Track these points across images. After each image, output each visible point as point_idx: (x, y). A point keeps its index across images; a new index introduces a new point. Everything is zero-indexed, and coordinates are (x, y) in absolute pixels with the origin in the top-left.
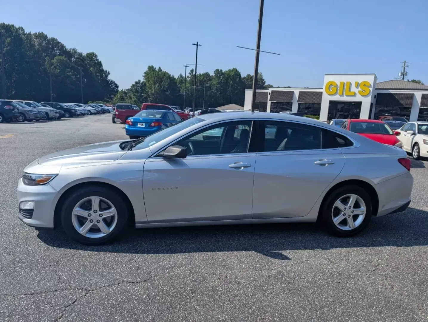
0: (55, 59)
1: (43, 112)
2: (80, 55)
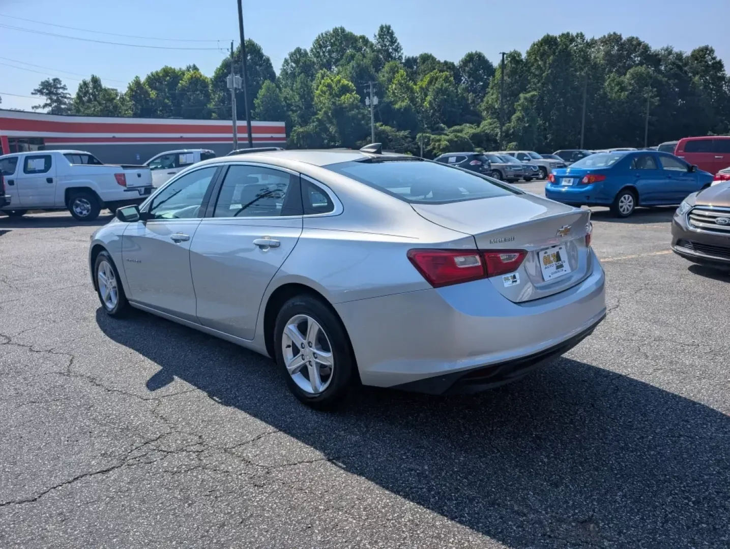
0: (628, 73)
1: (534, 167)
2: (679, 56)
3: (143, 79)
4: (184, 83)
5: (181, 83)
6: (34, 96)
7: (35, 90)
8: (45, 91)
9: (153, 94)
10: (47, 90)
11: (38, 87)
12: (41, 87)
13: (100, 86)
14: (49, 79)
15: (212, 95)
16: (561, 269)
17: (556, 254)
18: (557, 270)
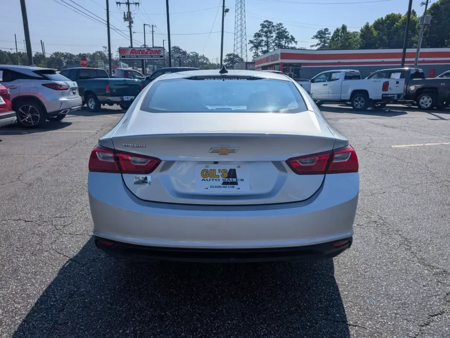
3: (371, 24)
4: (398, 24)
5: (396, 24)
6: (313, 39)
7: (314, 36)
8: (319, 36)
9: (375, 33)
10: (320, 35)
11: (315, 34)
12: (317, 34)
13: (346, 30)
14: (322, 29)
15: (418, 30)
16: (230, 185)
17: (228, 171)
18: (222, 185)
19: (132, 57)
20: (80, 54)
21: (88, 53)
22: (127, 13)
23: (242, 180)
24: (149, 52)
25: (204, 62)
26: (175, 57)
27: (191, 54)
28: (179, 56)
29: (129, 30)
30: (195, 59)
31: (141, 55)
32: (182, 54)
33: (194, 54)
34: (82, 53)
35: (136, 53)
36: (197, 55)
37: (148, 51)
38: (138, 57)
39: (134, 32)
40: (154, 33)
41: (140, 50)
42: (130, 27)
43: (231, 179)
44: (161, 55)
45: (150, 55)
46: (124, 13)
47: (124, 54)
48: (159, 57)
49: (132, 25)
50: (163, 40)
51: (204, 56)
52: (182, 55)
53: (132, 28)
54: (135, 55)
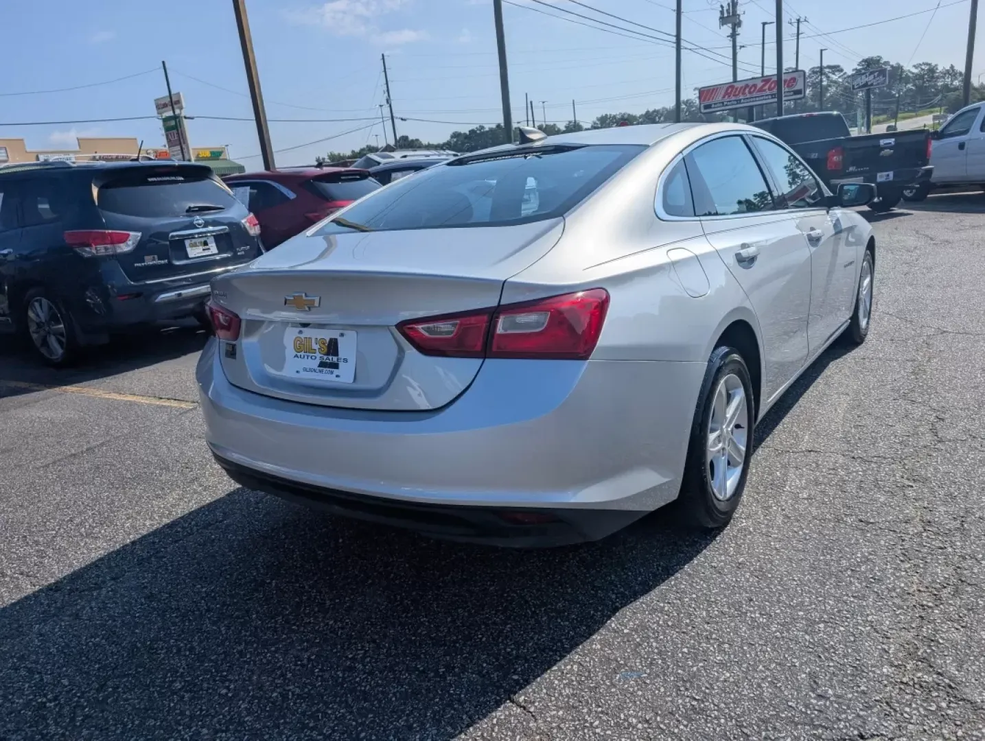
16: (328, 369)
17: (328, 341)
18: (318, 368)
19: (726, 105)
20: (648, 112)
21: (663, 108)
22: (729, 4)
23: (346, 360)
24: (767, 87)
25: (951, 84)
26: (856, 87)
27: (915, 71)
28: (867, 82)
29: (731, 44)
30: (924, 82)
31: (748, 96)
32: (876, 74)
33: (922, 69)
34: (651, 110)
35: (737, 93)
36: (932, 70)
37: (764, 85)
38: (740, 103)
39: (741, 47)
40: (800, 36)
41: (747, 86)
42: (733, 36)
43: (330, 357)
44: (797, 88)
45: (768, 92)
46: (722, 7)
47: (709, 100)
48: (792, 93)
49: (739, 30)
50: (822, 51)
51: (953, 70)
52: (875, 78)
53: (738, 39)
54: (733, 98)
